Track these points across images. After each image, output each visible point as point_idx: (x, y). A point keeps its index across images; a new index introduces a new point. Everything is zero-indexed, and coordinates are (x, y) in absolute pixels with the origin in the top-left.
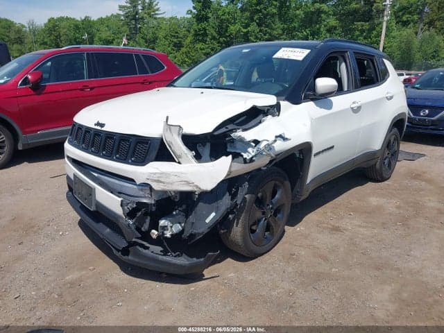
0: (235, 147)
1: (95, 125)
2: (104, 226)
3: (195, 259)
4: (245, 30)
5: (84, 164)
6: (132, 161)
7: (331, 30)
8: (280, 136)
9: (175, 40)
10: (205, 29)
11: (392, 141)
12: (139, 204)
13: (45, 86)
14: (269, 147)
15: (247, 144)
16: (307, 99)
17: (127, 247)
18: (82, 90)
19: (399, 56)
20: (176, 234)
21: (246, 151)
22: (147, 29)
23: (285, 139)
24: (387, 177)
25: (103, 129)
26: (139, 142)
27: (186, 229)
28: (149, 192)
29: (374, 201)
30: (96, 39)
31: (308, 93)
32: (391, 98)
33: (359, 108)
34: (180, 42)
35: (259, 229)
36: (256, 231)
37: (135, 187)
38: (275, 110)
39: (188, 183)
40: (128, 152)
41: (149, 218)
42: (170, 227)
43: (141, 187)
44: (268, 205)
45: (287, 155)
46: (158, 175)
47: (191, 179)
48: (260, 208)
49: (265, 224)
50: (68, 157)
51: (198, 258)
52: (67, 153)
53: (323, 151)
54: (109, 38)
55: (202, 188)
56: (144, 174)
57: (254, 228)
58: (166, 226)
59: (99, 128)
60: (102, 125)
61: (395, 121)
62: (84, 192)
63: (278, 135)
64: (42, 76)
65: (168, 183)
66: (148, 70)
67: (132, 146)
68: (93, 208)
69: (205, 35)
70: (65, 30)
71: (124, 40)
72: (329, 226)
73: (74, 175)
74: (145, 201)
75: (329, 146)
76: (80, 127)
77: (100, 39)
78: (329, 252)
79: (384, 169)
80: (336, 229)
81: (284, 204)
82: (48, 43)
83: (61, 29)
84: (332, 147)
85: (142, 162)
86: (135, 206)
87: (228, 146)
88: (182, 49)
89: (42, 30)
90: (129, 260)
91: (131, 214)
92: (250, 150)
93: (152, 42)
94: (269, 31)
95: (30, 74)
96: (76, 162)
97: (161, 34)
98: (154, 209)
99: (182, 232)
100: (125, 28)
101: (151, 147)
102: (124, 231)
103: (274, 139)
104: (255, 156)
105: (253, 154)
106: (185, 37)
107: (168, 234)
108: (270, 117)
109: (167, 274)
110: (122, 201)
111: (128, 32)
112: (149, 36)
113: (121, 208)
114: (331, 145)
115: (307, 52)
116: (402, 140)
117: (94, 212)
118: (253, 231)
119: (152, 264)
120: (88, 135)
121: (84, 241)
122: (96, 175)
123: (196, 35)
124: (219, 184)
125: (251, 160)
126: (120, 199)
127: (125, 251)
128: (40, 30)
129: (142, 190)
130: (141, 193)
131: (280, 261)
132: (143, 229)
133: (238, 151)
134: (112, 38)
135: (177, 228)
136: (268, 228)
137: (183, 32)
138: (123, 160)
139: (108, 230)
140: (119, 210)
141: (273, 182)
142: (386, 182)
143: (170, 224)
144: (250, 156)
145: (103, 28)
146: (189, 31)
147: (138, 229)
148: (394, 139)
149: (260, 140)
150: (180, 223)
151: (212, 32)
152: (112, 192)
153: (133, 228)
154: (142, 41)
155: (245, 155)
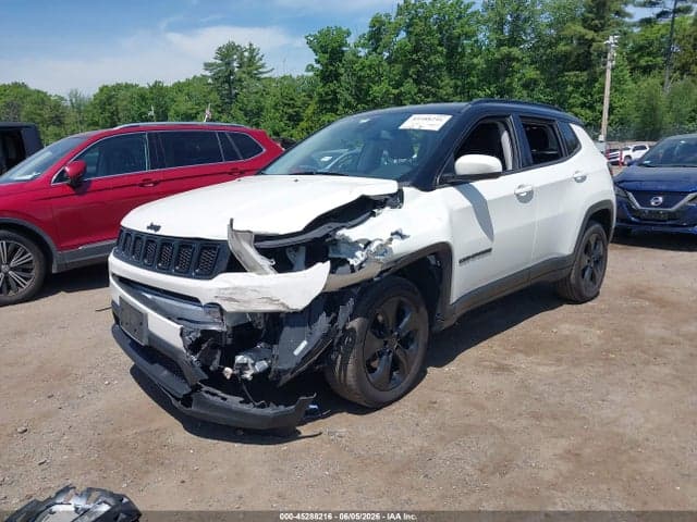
0: (339, 252)
1: (148, 228)
2: (162, 368)
3: (282, 408)
4: (396, 91)
5: (132, 281)
6: (197, 274)
7: (529, 85)
8: (397, 233)
9: (290, 110)
10: (335, 92)
11: (593, 243)
12: (205, 332)
13: (90, 181)
14: (384, 249)
15: (354, 246)
16: (444, 183)
17: (190, 394)
18: (142, 185)
19: (638, 120)
20: (260, 373)
21: (353, 256)
22: (248, 95)
23: (403, 237)
24: (591, 295)
25: (158, 233)
26: (204, 248)
27: (273, 367)
28: (219, 315)
29: (566, 329)
30: (171, 113)
31: (446, 175)
32: (584, 178)
33: (530, 194)
34: (297, 113)
35: (381, 366)
36: (376, 369)
37: (200, 309)
38: (396, 200)
39: (271, 300)
40: (190, 263)
41: (219, 352)
42: (250, 365)
43: (208, 309)
44: (392, 332)
45: (414, 259)
46: (230, 291)
47: (275, 295)
48: (380, 337)
49: (391, 359)
50: (113, 275)
51: (286, 406)
52: (112, 269)
53: (474, 256)
54: (190, 112)
55: (290, 307)
56: (210, 290)
57: (374, 364)
58: (246, 364)
59: (152, 232)
60: (157, 228)
61: (591, 213)
62: (134, 321)
63: (394, 231)
64: (85, 168)
65: (245, 302)
66: (239, 154)
67: (196, 253)
68: (144, 343)
69: (336, 100)
70: (125, 103)
71: (207, 112)
72: (494, 365)
73: (120, 298)
74: (214, 328)
75: (484, 249)
76: (130, 232)
77: (177, 114)
78: (486, 398)
79: (583, 283)
80: (502, 368)
81: (416, 331)
82: (100, 122)
83: (119, 102)
84: (489, 250)
85: (209, 274)
86: (199, 335)
87: (331, 251)
88: (301, 123)
89: (91, 104)
90: (193, 412)
91: (194, 347)
92: (358, 254)
93: (254, 115)
94: (433, 90)
95: (69, 166)
96: (124, 281)
97: (268, 102)
98: (229, 341)
99: (268, 370)
100: (214, 96)
101: (220, 254)
102: (185, 371)
103: (389, 236)
104: (365, 261)
105: (362, 259)
106: (306, 105)
107: (248, 375)
108: (387, 208)
109: (244, 430)
110: (182, 329)
111: (219, 102)
112: (252, 106)
113: (180, 339)
114: (488, 248)
115: (446, 118)
116: (612, 242)
117: (146, 346)
118: (372, 370)
119: (225, 416)
120: (139, 242)
121: (136, 392)
122: (149, 296)
123: (322, 101)
124: (313, 301)
125: (360, 267)
126: (179, 327)
127: (187, 400)
128: (87, 104)
129: (209, 313)
130: (209, 317)
131: (414, 411)
132: (211, 368)
133: (342, 256)
134: (194, 111)
135: (261, 365)
136: (395, 365)
137: (301, 98)
138: (185, 273)
139: (166, 372)
140: (177, 342)
141: (395, 299)
142: (589, 303)
143: (251, 361)
144: (359, 262)
145: (182, 98)
146: (311, 97)
147: (205, 368)
148: (597, 239)
149: (371, 239)
150: (265, 359)
151: (345, 95)
152: (169, 319)
153: (198, 365)
154: (240, 114)
155: (352, 261)
